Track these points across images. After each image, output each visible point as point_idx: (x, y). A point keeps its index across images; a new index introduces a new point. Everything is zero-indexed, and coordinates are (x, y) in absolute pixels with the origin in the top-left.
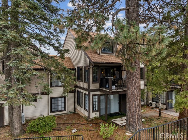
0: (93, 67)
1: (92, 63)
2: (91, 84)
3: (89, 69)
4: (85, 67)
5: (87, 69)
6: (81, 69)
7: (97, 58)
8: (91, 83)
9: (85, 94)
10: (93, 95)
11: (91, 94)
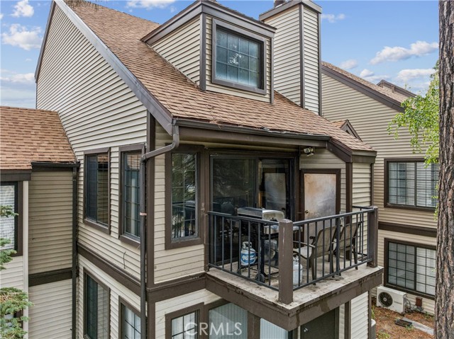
0: (176, 150)
1: (168, 126)
2: (156, 255)
3: (148, 163)
4: (124, 153)
5: (135, 162)
6: (105, 167)
7: (192, 103)
8: (156, 248)
9: (123, 306)
10: (170, 318)
11: (157, 315)
